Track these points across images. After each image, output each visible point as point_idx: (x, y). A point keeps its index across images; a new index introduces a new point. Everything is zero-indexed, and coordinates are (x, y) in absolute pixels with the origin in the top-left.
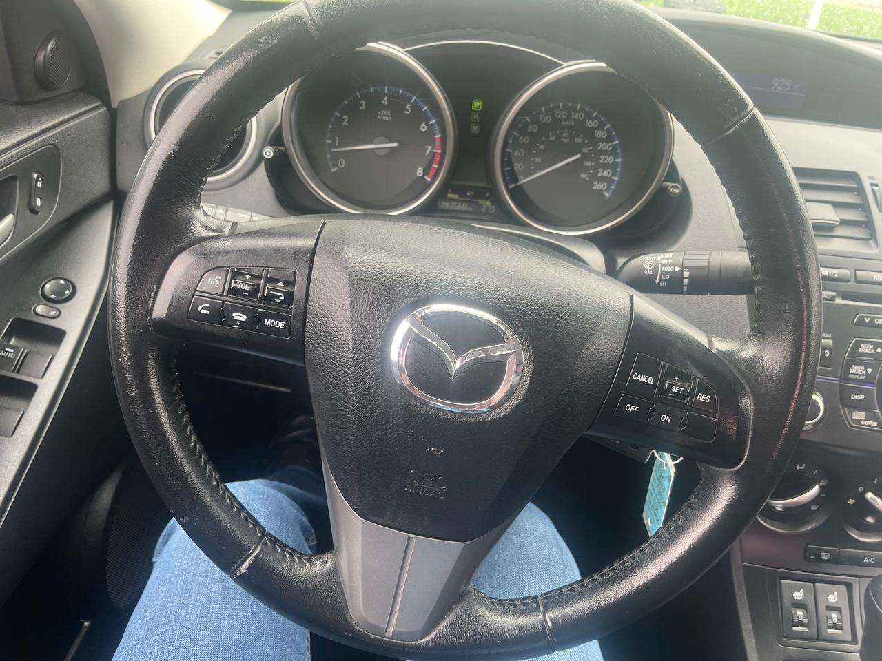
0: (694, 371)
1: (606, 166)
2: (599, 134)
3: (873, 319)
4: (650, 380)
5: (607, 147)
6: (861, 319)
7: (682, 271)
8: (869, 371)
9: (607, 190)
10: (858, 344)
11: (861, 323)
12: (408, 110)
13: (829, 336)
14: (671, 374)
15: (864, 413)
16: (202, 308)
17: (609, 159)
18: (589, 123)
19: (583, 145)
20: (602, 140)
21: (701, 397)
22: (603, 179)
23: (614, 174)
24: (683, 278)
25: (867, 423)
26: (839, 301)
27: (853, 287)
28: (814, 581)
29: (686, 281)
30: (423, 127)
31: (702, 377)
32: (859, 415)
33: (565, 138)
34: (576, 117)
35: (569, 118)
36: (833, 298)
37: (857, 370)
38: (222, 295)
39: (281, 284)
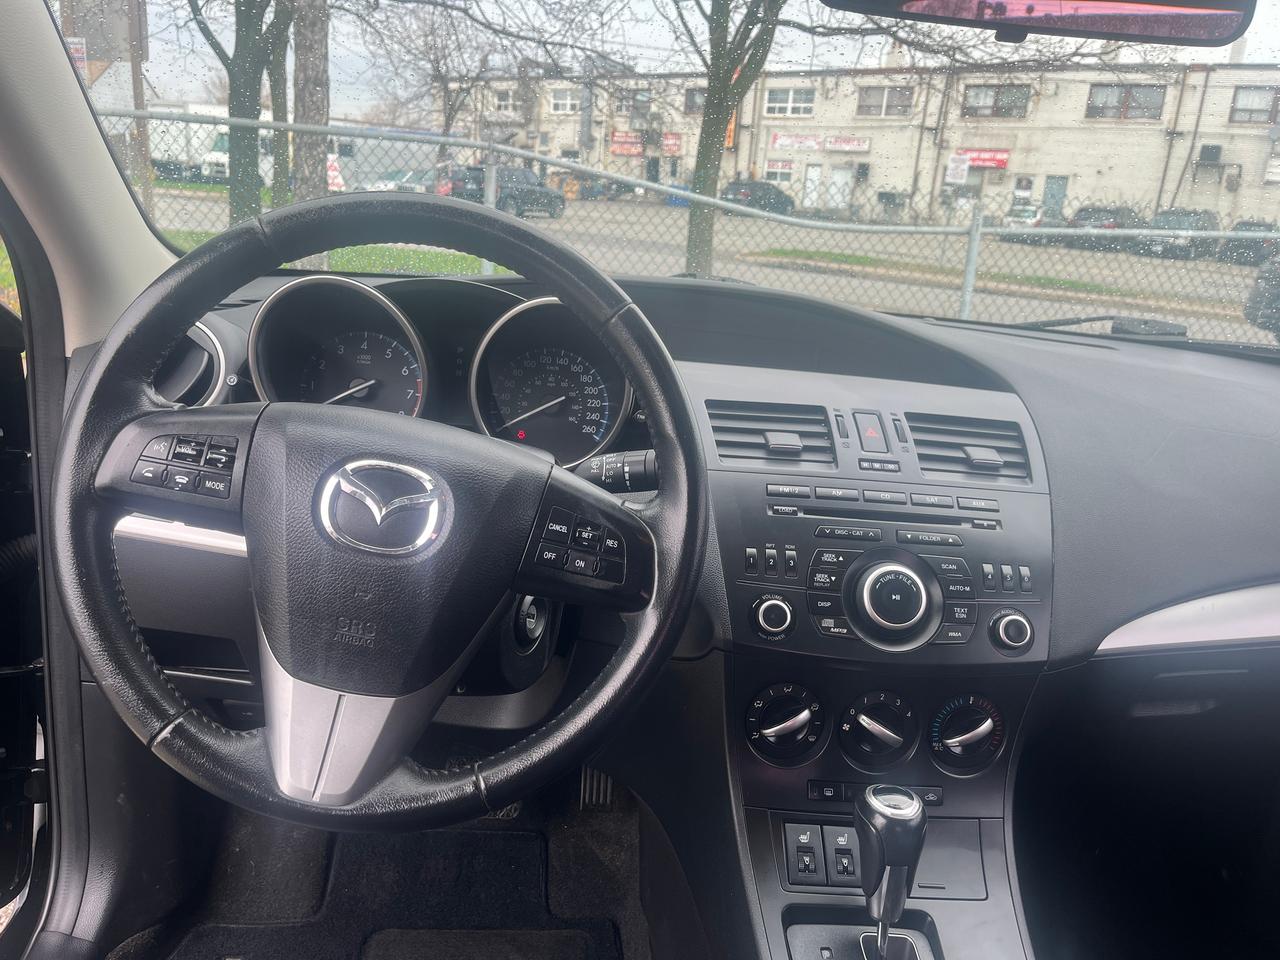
0: (603, 521)
1: (593, 410)
2: (585, 379)
3: (833, 531)
4: (564, 529)
5: (593, 391)
6: (822, 530)
7: (623, 466)
8: (833, 578)
9: (596, 434)
10: (821, 554)
11: (822, 535)
12: (388, 355)
13: (793, 547)
14: (584, 524)
15: (832, 621)
16: (147, 472)
17: (596, 403)
18: (574, 368)
19: (569, 389)
20: (587, 384)
21: (610, 543)
22: (591, 423)
23: (602, 417)
24: (624, 473)
25: (836, 630)
26: (801, 515)
27: (813, 502)
28: (822, 823)
29: (627, 476)
30: (405, 371)
31: (611, 527)
32: (828, 623)
33: (551, 382)
34: (561, 362)
35: (554, 363)
36: (795, 513)
37: (821, 578)
38: (167, 459)
39: (224, 450)
